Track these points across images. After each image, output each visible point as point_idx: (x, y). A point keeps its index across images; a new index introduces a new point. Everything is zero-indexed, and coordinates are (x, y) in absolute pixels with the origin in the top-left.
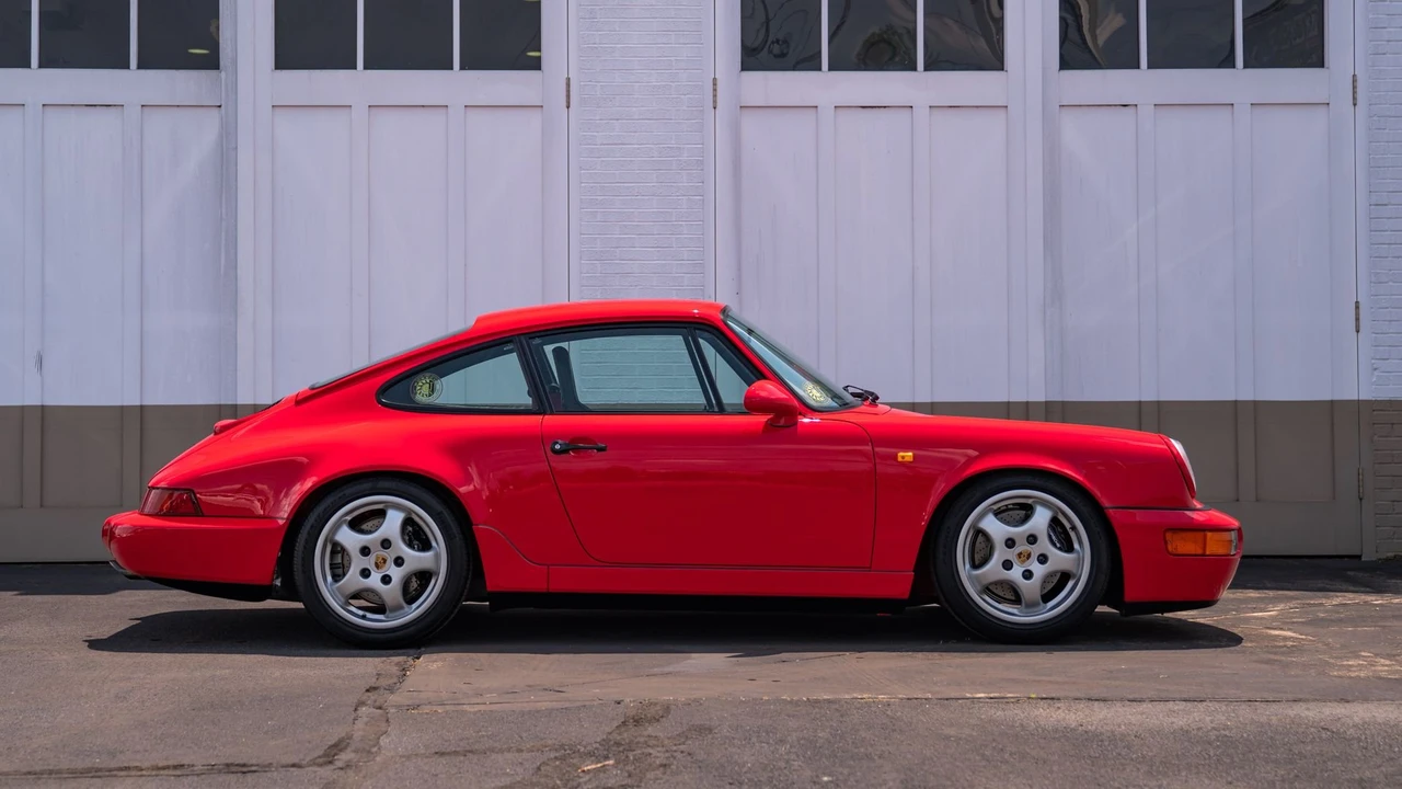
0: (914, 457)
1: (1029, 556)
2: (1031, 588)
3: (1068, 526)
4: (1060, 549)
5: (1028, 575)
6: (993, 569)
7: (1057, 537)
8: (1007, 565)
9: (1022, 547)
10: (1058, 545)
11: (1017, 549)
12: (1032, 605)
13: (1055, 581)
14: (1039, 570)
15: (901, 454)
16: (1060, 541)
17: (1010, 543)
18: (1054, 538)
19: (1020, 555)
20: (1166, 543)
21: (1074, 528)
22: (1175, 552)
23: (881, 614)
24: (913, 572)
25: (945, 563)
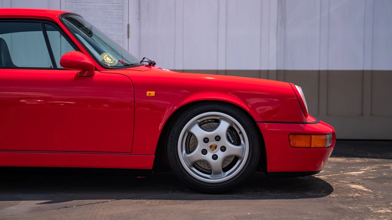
0: (155, 93)
1: (216, 147)
2: (216, 164)
3: (238, 131)
4: (233, 144)
5: (215, 157)
6: (197, 154)
7: (232, 137)
8: (204, 152)
9: (212, 142)
10: (233, 141)
11: (210, 144)
12: (217, 173)
13: (231, 161)
14: (221, 155)
15: (148, 92)
16: (233, 139)
17: (206, 140)
18: (230, 137)
19: (211, 147)
20: (290, 141)
21: (241, 133)
22: (294, 145)
23: (139, 177)
24: (154, 155)
25: (171, 151)
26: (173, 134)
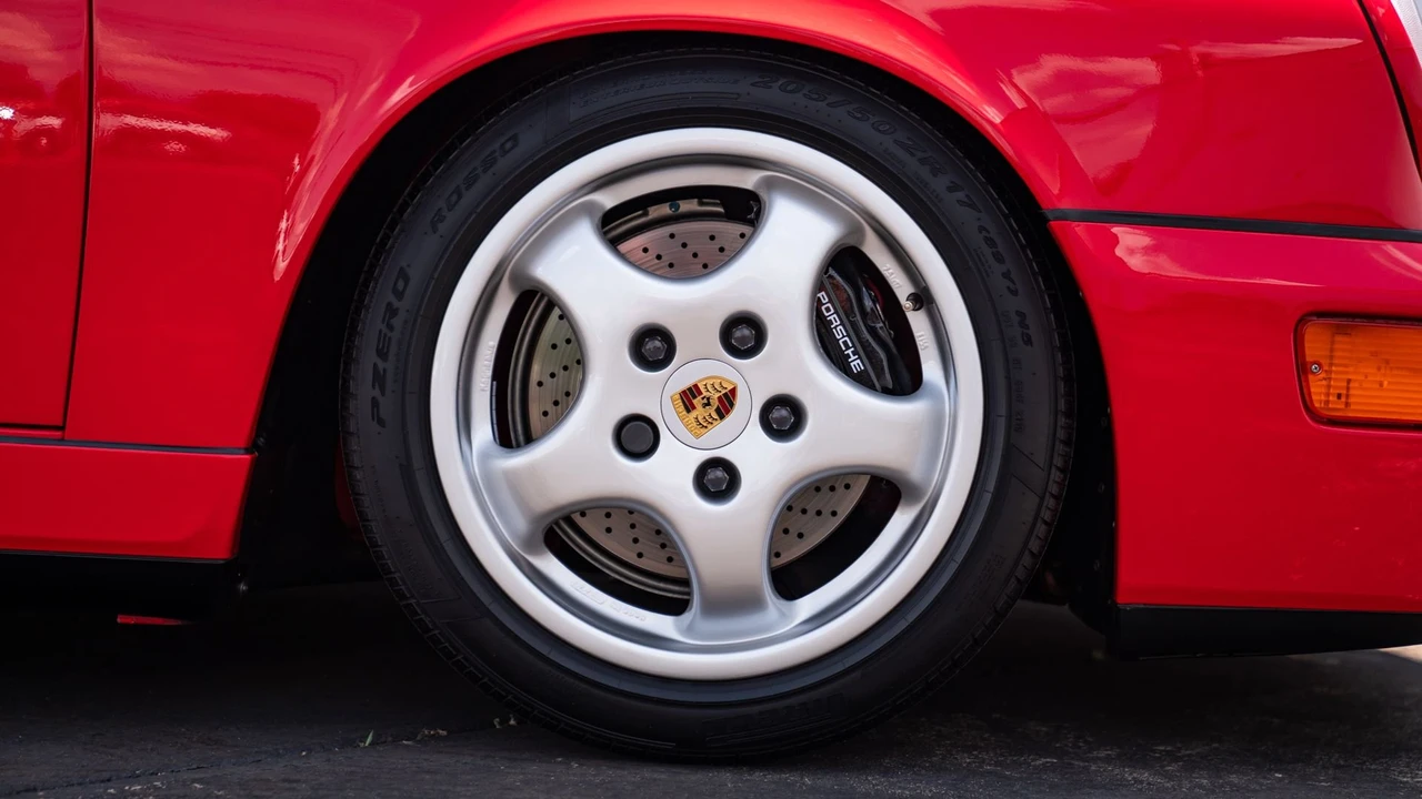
1: (726, 403)
2: (727, 535)
3: (902, 288)
4: (861, 380)
5: (717, 480)
7: (853, 329)
8: (636, 437)
9: (701, 366)
10: (856, 364)
11: (680, 375)
12: (735, 602)
13: (845, 510)
14: (765, 464)
16: (869, 355)
17: (652, 346)
18: (840, 332)
19: (689, 397)
20: (1303, 369)
21: (923, 298)
22: (1337, 408)
23: (132, 620)
24: (247, 451)
25: (381, 422)
26: (399, 295)
